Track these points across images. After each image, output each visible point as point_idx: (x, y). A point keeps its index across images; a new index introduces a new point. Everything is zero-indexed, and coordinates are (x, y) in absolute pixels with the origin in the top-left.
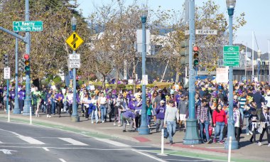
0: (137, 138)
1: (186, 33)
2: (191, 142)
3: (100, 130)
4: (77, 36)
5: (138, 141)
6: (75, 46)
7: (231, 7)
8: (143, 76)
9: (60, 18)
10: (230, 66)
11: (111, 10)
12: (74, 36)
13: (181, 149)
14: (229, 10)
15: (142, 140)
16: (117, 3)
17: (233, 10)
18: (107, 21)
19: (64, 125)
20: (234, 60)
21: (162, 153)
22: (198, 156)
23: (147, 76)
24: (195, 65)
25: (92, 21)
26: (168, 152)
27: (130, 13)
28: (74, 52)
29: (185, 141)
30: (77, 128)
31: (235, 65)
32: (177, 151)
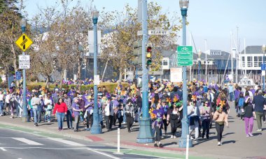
0: (90, 138)
1: (139, 33)
2: (145, 140)
3: (51, 130)
4: (26, 37)
5: (91, 140)
6: (24, 48)
7: (184, 7)
8: (95, 76)
9: (7, 20)
10: (184, 66)
11: (55, 11)
12: (24, 37)
13: (136, 148)
14: (182, 10)
15: (95, 139)
16: (61, 4)
17: (186, 10)
18: (51, 23)
19: (15, 125)
20: (188, 60)
21: (118, 152)
22: (153, 154)
23: (98, 76)
24: (148, 65)
25: (36, 22)
26: (124, 151)
27: (74, 14)
28: (23, 53)
29: (139, 140)
30: (28, 128)
31: (188, 64)
32: (132, 149)
